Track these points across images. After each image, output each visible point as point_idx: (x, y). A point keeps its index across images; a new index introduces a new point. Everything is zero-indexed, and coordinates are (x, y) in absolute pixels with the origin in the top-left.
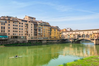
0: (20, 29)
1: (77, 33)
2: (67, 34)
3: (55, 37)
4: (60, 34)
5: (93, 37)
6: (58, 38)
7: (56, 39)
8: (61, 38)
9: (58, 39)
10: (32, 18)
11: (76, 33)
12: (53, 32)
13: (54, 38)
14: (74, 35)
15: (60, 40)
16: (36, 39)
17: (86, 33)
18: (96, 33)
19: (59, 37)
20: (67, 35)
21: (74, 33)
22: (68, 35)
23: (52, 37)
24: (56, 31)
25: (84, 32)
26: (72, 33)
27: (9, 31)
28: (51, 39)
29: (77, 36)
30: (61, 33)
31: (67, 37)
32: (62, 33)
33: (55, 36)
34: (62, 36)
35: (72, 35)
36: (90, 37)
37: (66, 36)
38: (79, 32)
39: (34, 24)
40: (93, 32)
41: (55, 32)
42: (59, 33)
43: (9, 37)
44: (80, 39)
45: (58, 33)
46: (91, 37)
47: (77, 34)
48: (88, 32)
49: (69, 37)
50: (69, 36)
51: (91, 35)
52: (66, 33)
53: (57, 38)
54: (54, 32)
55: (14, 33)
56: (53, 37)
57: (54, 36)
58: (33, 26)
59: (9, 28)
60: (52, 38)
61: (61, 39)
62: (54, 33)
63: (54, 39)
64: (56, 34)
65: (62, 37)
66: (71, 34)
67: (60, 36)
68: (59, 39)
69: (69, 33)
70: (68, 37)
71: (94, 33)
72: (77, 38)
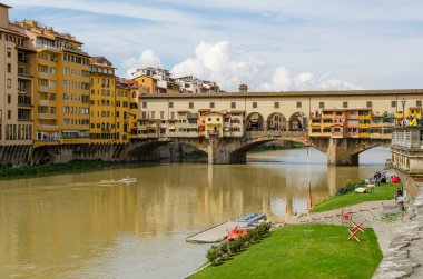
1: (241, 105)
2: (181, 113)
3: (106, 130)
4: (127, 109)
5: (326, 130)
6: (121, 131)
7: (112, 141)
8: (134, 132)
9: (121, 141)
11: (233, 105)
12: (95, 97)
13: (99, 131)
14: (226, 120)
15: (131, 148)
17: (288, 109)
18: (339, 113)
19: (122, 126)
20: (176, 117)
21: (223, 106)
22: (185, 117)
23: (93, 126)
24: (112, 88)
25: (277, 105)
26: (212, 105)
28: (90, 142)
29: (244, 122)
31: (177, 126)
32: (145, 105)
33: (106, 120)
34: (143, 122)
35: (214, 118)
36: (310, 129)
37: (172, 122)
38: (250, 103)
39: (19, 50)
40: (322, 105)
41: (106, 98)
42: (125, 104)
44: (258, 136)
45: (118, 104)
46: (314, 131)
47: (244, 114)
48: (299, 105)
49: (195, 126)
50: (193, 120)
51: (318, 121)
52: (171, 105)
53: (113, 131)
54: (100, 98)
56: (96, 130)
57: (101, 120)
60: (92, 131)
61: (132, 140)
62: (103, 102)
63: (99, 141)
64: (111, 109)
65: (141, 127)
66: (203, 113)
67: (131, 121)
68: (124, 137)
69: (191, 106)
70: (188, 125)
71: (327, 108)
72: (239, 134)
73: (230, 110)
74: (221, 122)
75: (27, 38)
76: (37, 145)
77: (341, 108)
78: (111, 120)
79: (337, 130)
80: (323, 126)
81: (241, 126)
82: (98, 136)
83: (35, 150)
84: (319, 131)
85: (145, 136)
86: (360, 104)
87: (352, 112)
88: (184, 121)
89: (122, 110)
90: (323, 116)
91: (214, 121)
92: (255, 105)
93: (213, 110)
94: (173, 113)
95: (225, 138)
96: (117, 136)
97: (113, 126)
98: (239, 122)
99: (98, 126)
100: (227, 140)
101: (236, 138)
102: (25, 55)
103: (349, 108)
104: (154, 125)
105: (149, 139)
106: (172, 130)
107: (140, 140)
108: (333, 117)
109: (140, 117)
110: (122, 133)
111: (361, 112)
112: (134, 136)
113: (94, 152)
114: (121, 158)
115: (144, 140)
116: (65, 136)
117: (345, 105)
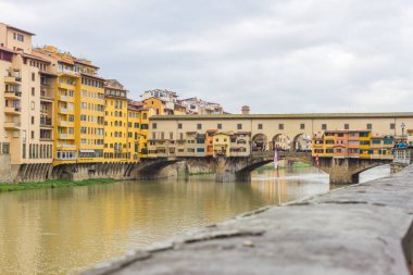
1: (247, 126)
2: (189, 134)
3: (118, 150)
4: (138, 130)
5: (329, 151)
6: (132, 150)
7: (123, 160)
8: (145, 151)
9: (132, 160)
10: (22, 35)
11: (240, 126)
12: (109, 118)
13: (112, 150)
14: (233, 140)
15: (141, 167)
16: (49, 161)
18: (341, 134)
19: (133, 146)
20: (186, 137)
21: (230, 127)
22: (193, 138)
24: (124, 110)
25: (281, 127)
26: (220, 126)
28: (104, 161)
29: (250, 142)
30: (146, 126)
31: (186, 146)
32: (155, 126)
33: (118, 140)
34: (152, 142)
35: (221, 138)
36: (313, 149)
37: (181, 142)
38: (256, 123)
39: (42, 74)
40: (324, 126)
41: (119, 119)
42: (137, 125)
45: (130, 125)
47: (250, 134)
48: (303, 127)
49: (201, 146)
50: (201, 139)
52: (180, 126)
53: (124, 151)
54: (113, 119)
56: (109, 150)
57: (114, 140)
61: (143, 159)
62: (116, 123)
63: (112, 160)
64: (123, 129)
65: (150, 147)
66: (211, 134)
67: (142, 141)
68: (135, 157)
69: (199, 127)
70: (197, 146)
71: (329, 129)
72: (246, 154)
73: (236, 131)
74: (228, 142)
75: (48, 63)
76: (57, 163)
77: (342, 129)
78: (123, 140)
79: (339, 151)
80: (325, 146)
81: (247, 146)
82: (111, 155)
83: (55, 168)
84: (322, 151)
85: (155, 156)
86: (361, 126)
87: (353, 133)
88: (193, 141)
89: (133, 130)
90: (326, 138)
91: (221, 142)
92: (260, 127)
93: (220, 131)
94: (181, 134)
95: (231, 158)
96: (128, 155)
97: (125, 146)
98: (245, 142)
99: (111, 146)
100: (234, 160)
101: (242, 158)
102: (46, 78)
103: (351, 129)
104: (164, 145)
105: (158, 158)
106: (181, 150)
107: (150, 159)
108: (335, 138)
109: (150, 137)
110: (133, 153)
111: (362, 134)
112: (144, 156)
113: (107, 171)
114: (132, 177)
115: (154, 159)
116: (82, 155)
117: (347, 126)
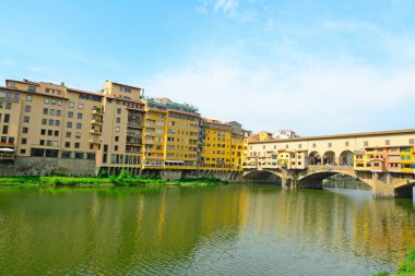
0: (70, 125)
2: (268, 152)
3: (221, 163)
4: (241, 151)
6: (236, 164)
7: (227, 169)
9: (235, 170)
10: (129, 89)
11: (300, 146)
12: (211, 142)
13: (215, 163)
14: (293, 156)
16: (137, 166)
17: (338, 148)
18: (380, 149)
19: (236, 161)
20: (267, 155)
22: (270, 155)
23: (208, 159)
24: (228, 137)
25: (330, 145)
26: (287, 146)
27: (26, 130)
28: (205, 169)
29: (306, 158)
31: (267, 160)
32: (251, 148)
33: (221, 156)
34: (249, 158)
35: (284, 154)
36: (355, 163)
37: (264, 158)
38: (312, 143)
40: (366, 143)
41: (222, 143)
42: (240, 147)
43: (23, 151)
44: (320, 169)
45: (233, 147)
46: (358, 165)
47: (306, 151)
49: (276, 161)
50: (275, 157)
51: (361, 157)
52: (264, 147)
53: (228, 163)
54: (217, 142)
55: (46, 138)
56: (211, 162)
57: (216, 156)
58: (125, 115)
59: (27, 120)
60: (206, 162)
61: (245, 170)
62: (219, 145)
63: (214, 169)
64: (227, 150)
65: (248, 162)
66: (280, 152)
67: (243, 158)
68: (238, 168)
69: (275, 147)
70: (272, 161)
71: (370, 146)
72: (302, 167)
73: (297, 150)
74: (289, 158)
77: (384, 145)
78: (226, 157)
79: (376, 165)
80: (366, 160)
81: (302, 160)
82: (213, 166)
84: (362, 165)
85: (249, 167)
87: (394, 148)
88: (270, 158)
89: (236, 151)
90: (367, 153)
91: (284, 158)
92: (314, 145)
93: (286, 149)
94: (265, 153)
95: (292, 170)
96: (231, 166)
97: (228, 160)
98: (301, 158)
99: (214, 159)
101: (300, 170)
103: (392, 145)
104: (254, 161)
105: (252, 169)
106: (264, 164)
107: (248, 170)
108: (375, 153)
109: (249, 155)
111: (402, 149)
112: (245, 167)
114: (237, 180)
115: (250, 169)
117: (387, 142)
